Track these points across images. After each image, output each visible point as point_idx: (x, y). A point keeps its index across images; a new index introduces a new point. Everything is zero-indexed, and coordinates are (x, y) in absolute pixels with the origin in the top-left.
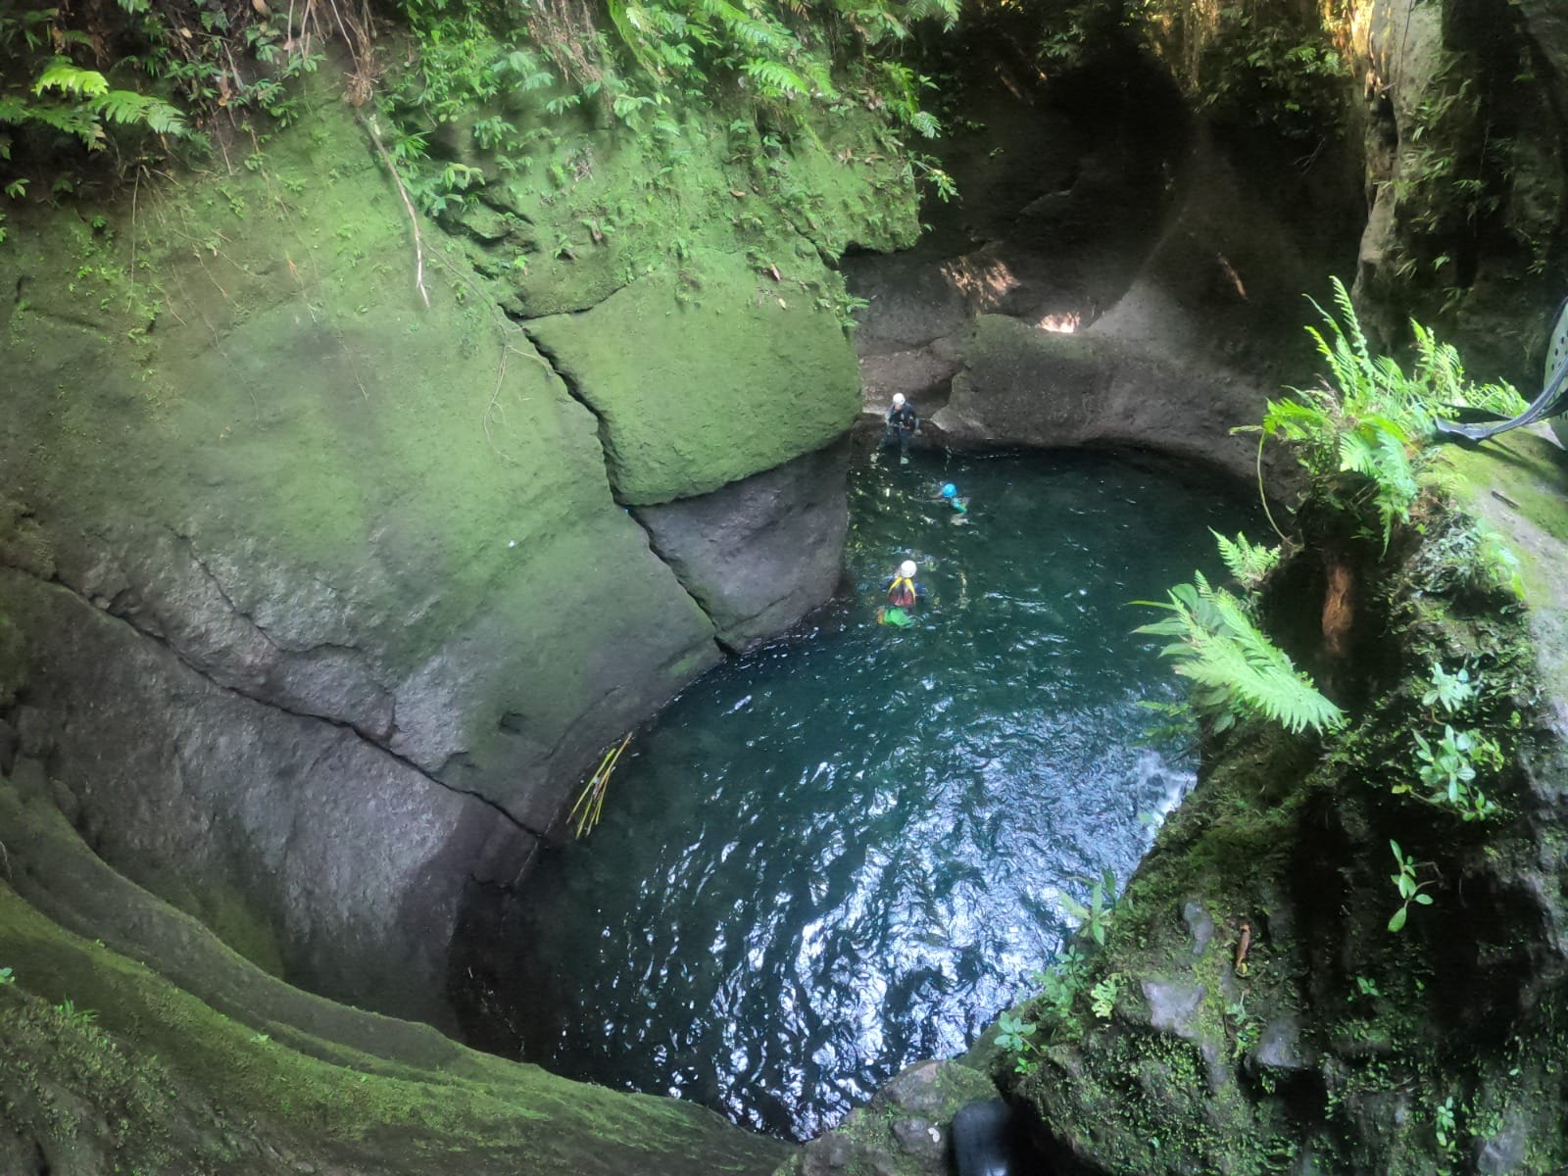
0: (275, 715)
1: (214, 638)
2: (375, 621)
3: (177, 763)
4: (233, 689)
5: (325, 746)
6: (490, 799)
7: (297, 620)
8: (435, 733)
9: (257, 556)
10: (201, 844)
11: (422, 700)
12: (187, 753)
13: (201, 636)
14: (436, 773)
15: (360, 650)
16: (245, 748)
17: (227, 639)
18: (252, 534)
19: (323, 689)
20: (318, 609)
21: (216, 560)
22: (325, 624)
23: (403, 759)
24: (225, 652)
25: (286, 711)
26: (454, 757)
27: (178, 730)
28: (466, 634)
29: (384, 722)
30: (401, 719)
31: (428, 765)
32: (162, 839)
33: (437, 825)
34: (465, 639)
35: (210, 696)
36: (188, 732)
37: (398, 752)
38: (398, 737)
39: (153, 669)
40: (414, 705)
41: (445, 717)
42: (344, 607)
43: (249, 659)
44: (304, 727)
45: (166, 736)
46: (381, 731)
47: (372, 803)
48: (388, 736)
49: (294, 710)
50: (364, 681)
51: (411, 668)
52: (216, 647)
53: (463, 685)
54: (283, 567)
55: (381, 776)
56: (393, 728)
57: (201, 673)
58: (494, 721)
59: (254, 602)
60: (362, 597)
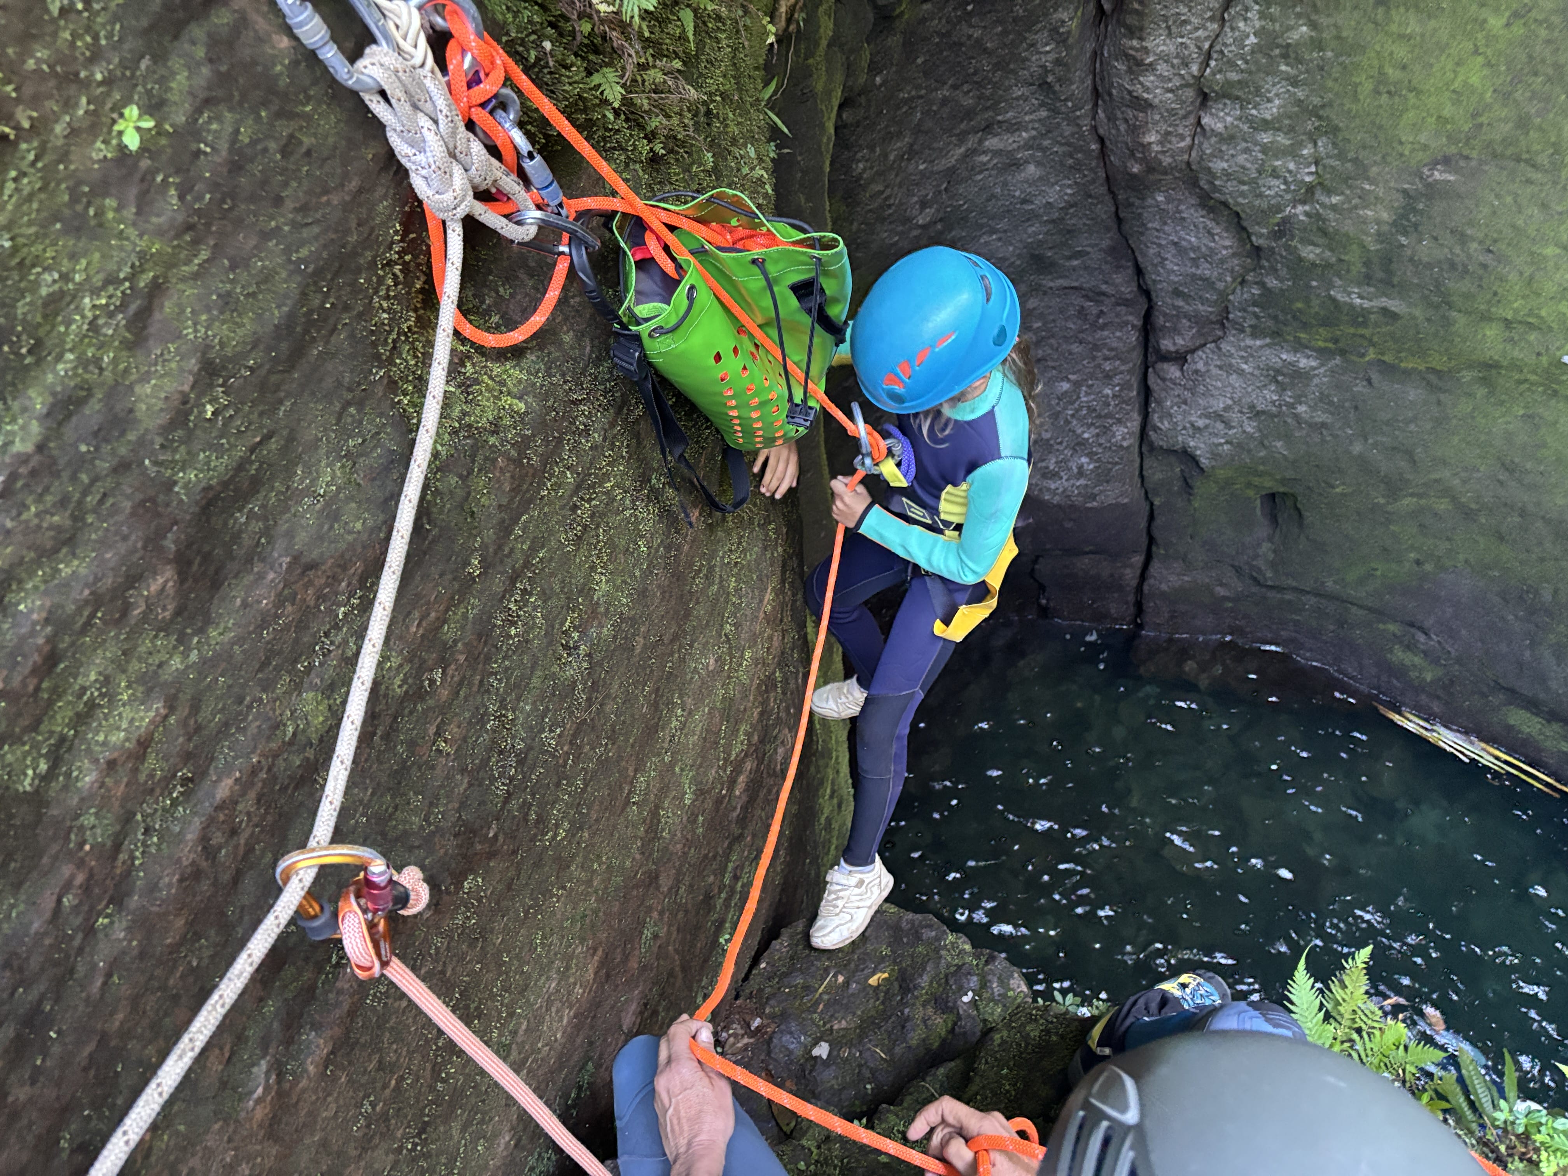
0: (1104, 211)
1: (1149, 79)
2: (1309, 253)
3: (972, 141)
4: (1101, 140)
5: (1104, 287)
6: (1156, 533)
7: (1241, 159)
8: (1207, 416)
9: (1288, 53)
10: (900, 228)
11: (1241, 373)
12: (992, 143)
13: (1139, 63)
14: (1151, 445)
15: (1259, 257)
16: (1039, 201)
17: (1158, 95)
18: (1313, 25)
19: (1175, 244)
20: (1275, 174)
21: (1247, 9)
22: (1261, 195)
23: (1146, 393)
24: (1142, 105)
25: (1119, 220)
26: (1187, 457)
27: (1010, 115)
28: (1375, 377)
29: (1180, 341)
30: (1199, 362)
31: (1156, 429)
32: (880, 187)
33: (1082, 482)
34: (1369, 381)
35: (1074, 121)
36: (1014, 127)
37: (1152, 380)
38: (1172, 371)
39: (1059, 38)
40: (1228, 369)
41: (1234, 416)
42: (1304, 202)
43: (1152, 138)
44: (1112, 251)
45: (994, 107)
46: (1167, 344)
47: (1066, 386)
48: (1166, 358)
49: (1126, 227)
50: (1220, 285)
51: (1276, 334)
52: (1138, 90)
53: (1296, 416)
54: (1300, 94)
55: (1108, 377)
56: (1180, 358)
57: (1095, 90)
58: (1269, 485)
59: (1226, 94)
60: (1331, 215)
